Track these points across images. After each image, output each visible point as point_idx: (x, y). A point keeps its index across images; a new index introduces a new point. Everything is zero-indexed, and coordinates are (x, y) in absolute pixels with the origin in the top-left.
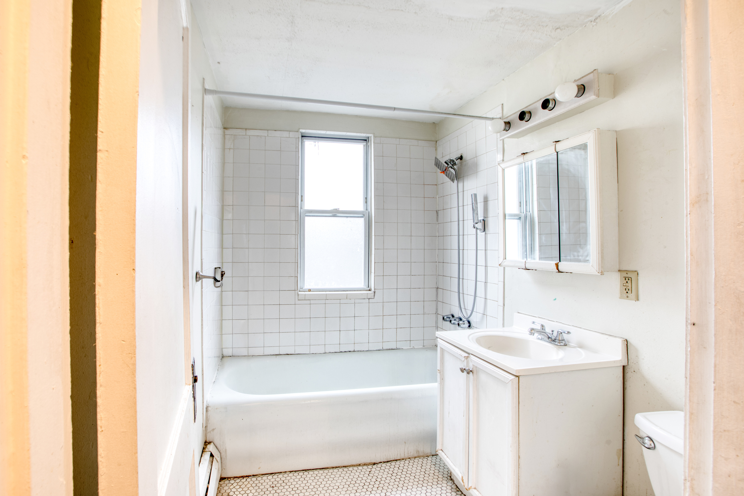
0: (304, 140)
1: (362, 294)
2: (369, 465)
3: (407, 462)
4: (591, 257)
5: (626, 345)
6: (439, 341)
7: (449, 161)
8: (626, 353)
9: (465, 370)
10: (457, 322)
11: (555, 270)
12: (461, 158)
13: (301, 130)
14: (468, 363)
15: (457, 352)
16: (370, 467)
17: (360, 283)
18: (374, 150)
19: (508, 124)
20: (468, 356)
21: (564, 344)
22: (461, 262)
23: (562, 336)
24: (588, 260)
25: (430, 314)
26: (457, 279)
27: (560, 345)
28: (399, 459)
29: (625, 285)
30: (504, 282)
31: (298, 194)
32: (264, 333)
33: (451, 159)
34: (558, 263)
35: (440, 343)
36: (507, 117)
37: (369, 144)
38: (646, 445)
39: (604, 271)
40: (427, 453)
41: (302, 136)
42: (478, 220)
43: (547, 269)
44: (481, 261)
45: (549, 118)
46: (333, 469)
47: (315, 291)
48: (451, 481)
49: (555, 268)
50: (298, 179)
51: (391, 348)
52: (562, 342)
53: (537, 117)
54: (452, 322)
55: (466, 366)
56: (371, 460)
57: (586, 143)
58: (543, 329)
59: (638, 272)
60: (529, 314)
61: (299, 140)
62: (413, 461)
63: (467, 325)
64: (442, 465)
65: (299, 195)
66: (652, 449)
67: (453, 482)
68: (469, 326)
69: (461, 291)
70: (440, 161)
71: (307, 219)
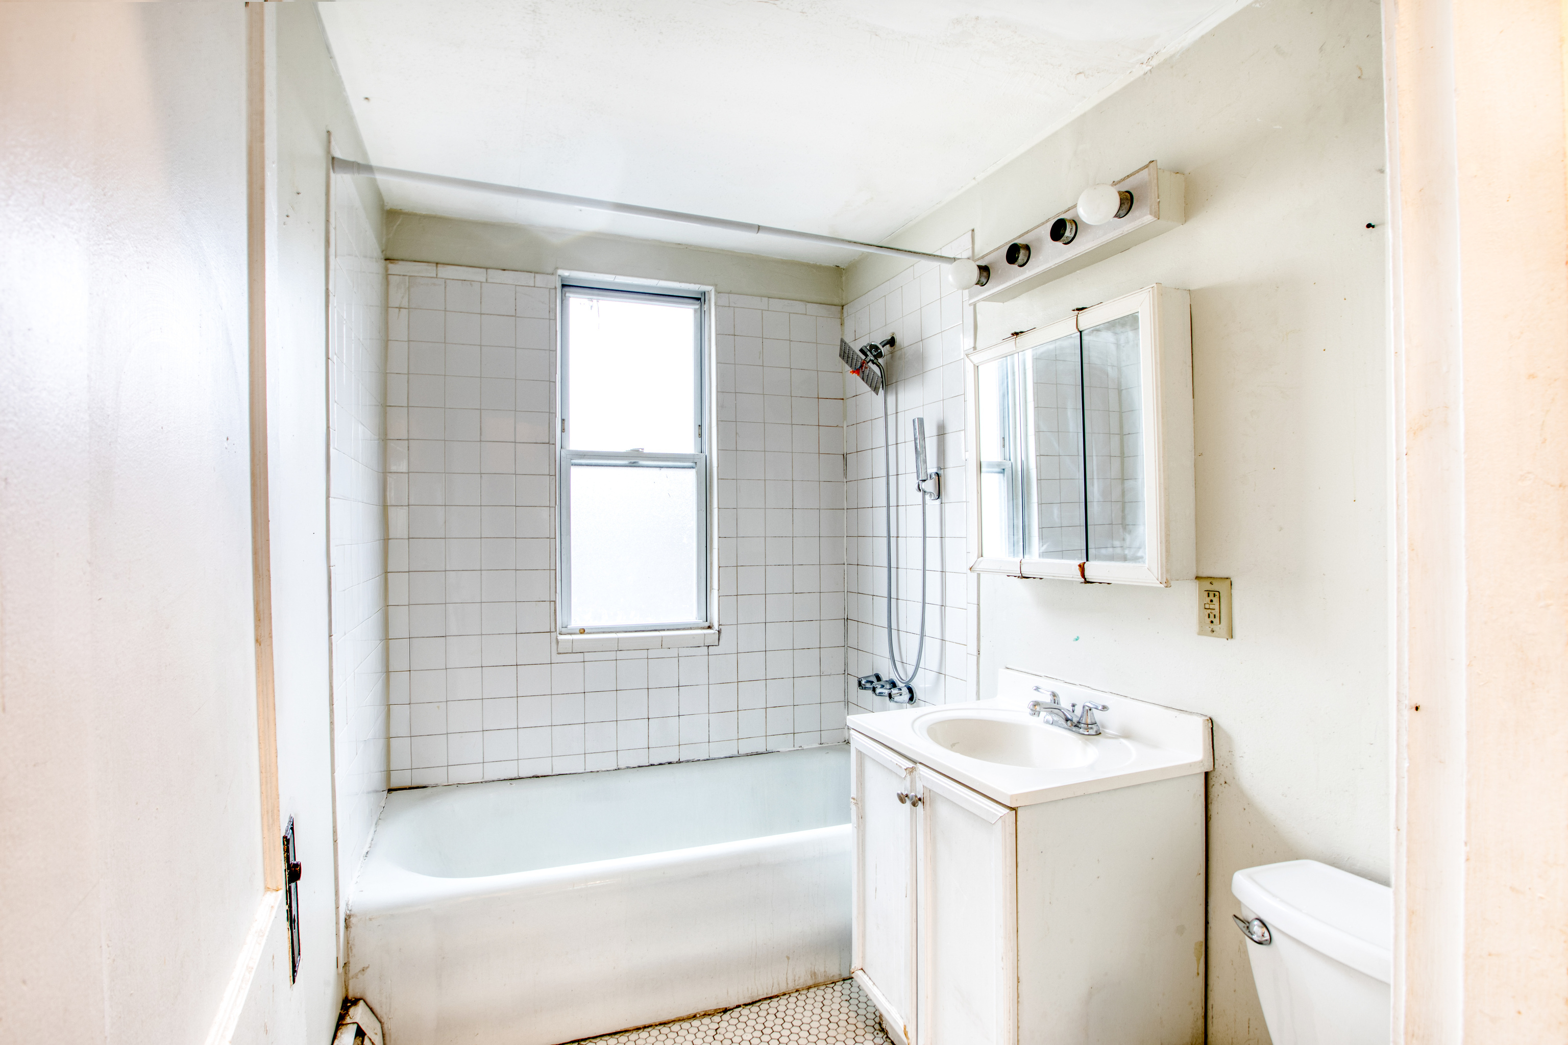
0: (567, 295)
1: (693, 636)
2: (713, 1015)
3: (792, 999)
4: (1147, 550)
5: (1210, 730)
6: (853, 736)
7: (868, 348)
8: (1211, 745)
9: (909, 798)
10: (886, 692)
11: (1078, 578)
12: (892, 342)
13: (560, 272)
14: (913, 782)
15: (890, 759)
16: (717, 1018)
17: (690, 614)
18: (716, 321)
19: (985, 270)
20: (913, 767)
21: (1096, 732)
22: (893, 564)
23: (1092, 715)
24: (1142, 557)
25: (832, 676)
26: (886, 600)
27: (1087, 733)
28: (776, 994)
29: (1207, 606)
30: (978, 605)
31: (554, 414)
32: (483, 731)
33: (872, 343)
34: (1085, 563)
35: (855, 737)
36: (983, 257)
37: (706, 307)
38: (1255, 937)
39: (1171, 580)
40: (831, 975)
41: (563, 286)
42: (925, 474)
43: (1063, 577)
44: (933, 562)
45: (1064, 259)
46: (638, 1033)
47: (594, 633)
48: (881, 1034)
49: (1079, 573)
50: (555, 382)
51: (754, 750)
52: (1091, 728)
53: (1041, 258)
54: (878, 691)
55: (909, 788)
56: (717, 1003)
57: (1136, 314)
58: (1055, 703)
59: (1232, 579)
60: (1027, 671)
61: (556, 293)
62: (804, 997)
63: (906, 696)
64: (863, 999)
65: (556, 417)
66: (1266, 944)
67: (886, 1036)
68: (911, 699)
69: (894, 626)
70: (851, 348)
71: (574, 471)
